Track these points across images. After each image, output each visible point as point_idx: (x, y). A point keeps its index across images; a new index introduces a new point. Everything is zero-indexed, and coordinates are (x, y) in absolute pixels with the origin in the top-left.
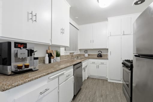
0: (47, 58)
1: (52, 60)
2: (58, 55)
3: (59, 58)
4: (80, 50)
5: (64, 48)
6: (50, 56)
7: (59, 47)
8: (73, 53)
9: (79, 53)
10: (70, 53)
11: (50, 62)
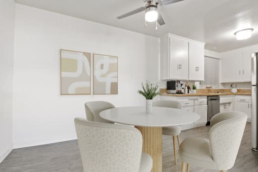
0: (187, 90)
1: (190, 91)
2: (194, 88)
3: (195, 90)
4: (223, 84)
5: (198, 83)
6: (189, 88)
7: (194, 81)
8: (211, 87)
9: (221, 87)
10: (207, 87)
11: (188, 92)
